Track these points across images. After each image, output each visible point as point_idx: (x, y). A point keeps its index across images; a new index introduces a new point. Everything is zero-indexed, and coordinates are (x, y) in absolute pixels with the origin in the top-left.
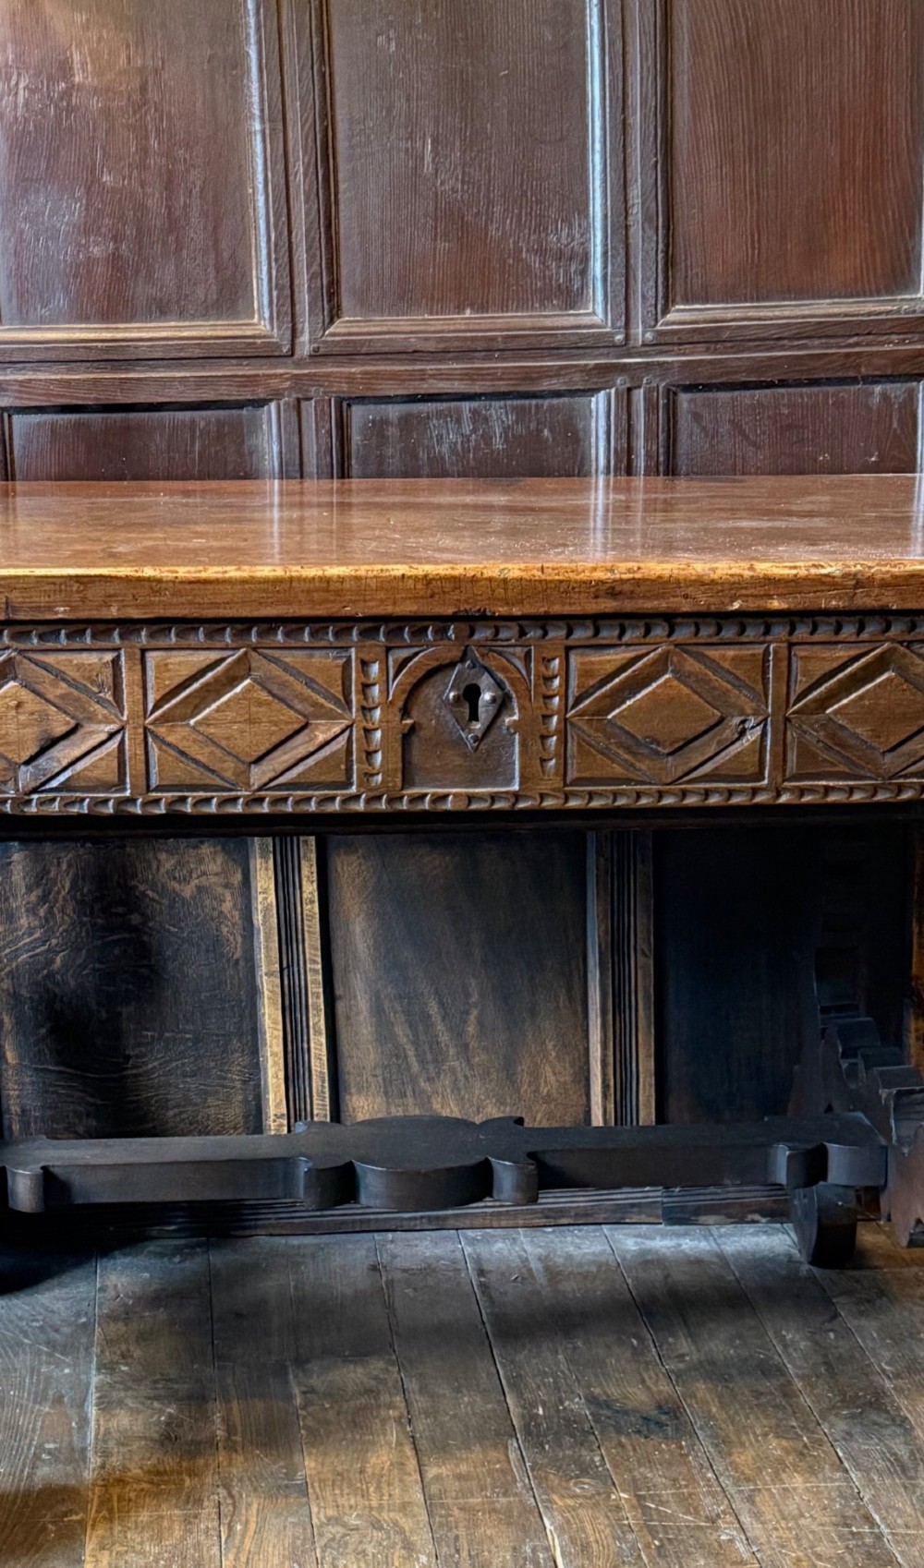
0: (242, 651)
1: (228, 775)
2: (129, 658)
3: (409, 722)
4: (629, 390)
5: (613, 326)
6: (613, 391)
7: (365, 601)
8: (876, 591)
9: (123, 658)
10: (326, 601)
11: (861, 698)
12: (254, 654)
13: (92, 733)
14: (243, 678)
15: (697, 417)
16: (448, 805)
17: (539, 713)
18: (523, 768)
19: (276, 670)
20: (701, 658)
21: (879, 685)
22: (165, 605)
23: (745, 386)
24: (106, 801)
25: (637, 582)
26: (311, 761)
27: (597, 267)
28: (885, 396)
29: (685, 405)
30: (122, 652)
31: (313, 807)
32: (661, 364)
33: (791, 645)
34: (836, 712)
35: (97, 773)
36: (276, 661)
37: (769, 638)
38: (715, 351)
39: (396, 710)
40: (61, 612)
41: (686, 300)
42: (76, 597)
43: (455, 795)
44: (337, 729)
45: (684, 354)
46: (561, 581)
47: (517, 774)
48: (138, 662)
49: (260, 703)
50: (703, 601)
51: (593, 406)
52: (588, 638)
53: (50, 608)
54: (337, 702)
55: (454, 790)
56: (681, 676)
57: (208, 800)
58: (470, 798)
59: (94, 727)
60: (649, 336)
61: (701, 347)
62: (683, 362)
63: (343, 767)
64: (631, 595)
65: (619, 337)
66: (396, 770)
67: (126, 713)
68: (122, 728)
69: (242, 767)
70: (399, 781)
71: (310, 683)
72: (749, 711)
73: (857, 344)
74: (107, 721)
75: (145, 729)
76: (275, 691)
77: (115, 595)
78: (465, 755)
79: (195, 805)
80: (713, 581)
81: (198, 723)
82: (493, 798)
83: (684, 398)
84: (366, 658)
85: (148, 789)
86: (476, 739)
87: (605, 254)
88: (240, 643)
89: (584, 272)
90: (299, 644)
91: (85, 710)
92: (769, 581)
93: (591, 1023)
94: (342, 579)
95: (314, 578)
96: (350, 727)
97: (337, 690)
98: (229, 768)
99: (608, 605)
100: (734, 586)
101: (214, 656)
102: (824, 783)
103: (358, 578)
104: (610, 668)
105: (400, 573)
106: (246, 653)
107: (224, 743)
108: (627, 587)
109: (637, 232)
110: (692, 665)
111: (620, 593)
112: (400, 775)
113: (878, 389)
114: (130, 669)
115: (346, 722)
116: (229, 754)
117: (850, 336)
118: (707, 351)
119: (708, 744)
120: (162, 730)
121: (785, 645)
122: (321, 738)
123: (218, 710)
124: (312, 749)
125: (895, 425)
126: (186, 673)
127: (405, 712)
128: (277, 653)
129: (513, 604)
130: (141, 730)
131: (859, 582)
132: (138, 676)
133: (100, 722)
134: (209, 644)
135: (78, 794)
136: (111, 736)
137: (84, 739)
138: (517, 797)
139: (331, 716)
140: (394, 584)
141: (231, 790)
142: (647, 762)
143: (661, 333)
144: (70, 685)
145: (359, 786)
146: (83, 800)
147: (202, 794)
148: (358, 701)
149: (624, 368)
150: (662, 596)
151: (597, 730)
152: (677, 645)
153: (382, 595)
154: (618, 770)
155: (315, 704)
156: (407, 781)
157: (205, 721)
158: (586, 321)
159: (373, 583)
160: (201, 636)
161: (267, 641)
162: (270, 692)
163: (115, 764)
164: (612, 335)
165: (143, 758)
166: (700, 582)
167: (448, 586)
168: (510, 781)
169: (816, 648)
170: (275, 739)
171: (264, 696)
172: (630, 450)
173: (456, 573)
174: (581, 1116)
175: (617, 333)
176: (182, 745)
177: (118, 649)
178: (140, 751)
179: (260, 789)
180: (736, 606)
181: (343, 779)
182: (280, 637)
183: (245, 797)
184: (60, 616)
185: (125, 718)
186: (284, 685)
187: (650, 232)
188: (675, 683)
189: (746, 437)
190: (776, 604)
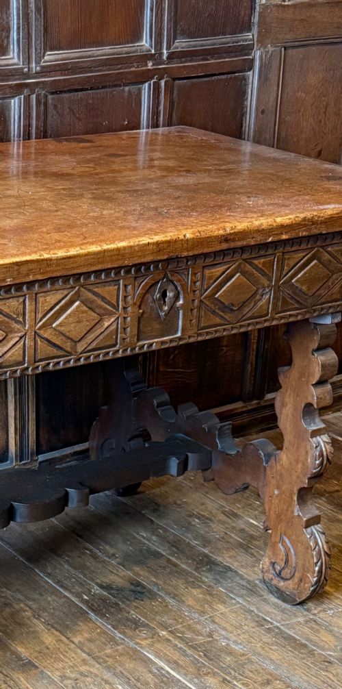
0: (77, 288)
1: (68, 349)
2: (30, 299)
3: (141, 311)
4: (29, 95)
5: (23, 64)
6: (22, 96)
7: (133, 257)
8: (319, 226)
9: (27, 299)
10: (117, 260)
11: (305, 274)
12: (82, 289)
13: (12, 338)
14: (76, 301)
15: (55, 107)
16: (154, 347)
17: (191, 299)
18: (183, 325)
19: (90, 295)
20: (251, 264)
21: (312, 267)
22: (53, 272)
23: (76, 90)
24: (16, 371)
25: (235, 234)
26: (101, 337)
27: (14, 35)
28: (129, 91)
29: (50, 101)
30: (27, 296)
31: (101, 358)
32: (42, 82)
33: (284, 253)
34: (296, 281)
35: (13, 358)
36: (90, 291)
37: (276, 251)
38: (65, 75)
39: (137, 306)
40: (9, 281)
41: (51, 49)
42: (16, 273)
43: (156, 342)
44: (113, 319)
45: (52, 77)
46: (208, 237)
47: (180, 328)
48: (34, 300)
49: (83, 312)
50: (259, 239)
51: (12, 104)
52: (212, 262)
53: (4, 280)
54: (113, 306)
55: (156, 340)
56: (244, 273)
57: (58, 363)
58: (163, 343)
59: (13, 335)
60: (38, 68)
61: (59, 73)
62: (52, 81)
63: (114, 337)
64: (234, 240)
65: (26, 70)
66: (135, 335)
67: (27, 326)
68: (26, 334)
69: (73, 344)
70: (135, 340)
71: (103, 299)
72: (266, 285)
73: (121, 68)
74: (19, 331)
75: (35, 332)
76: (88, 305)
77: (32, 270)
78: (161, 323)
79: (54, 366)
80: (263, 230)
81: (57, 326)
82: (171, 341)
83: (50, 97)
84: (127, 283)
85: (35, 362)
86: (166, 315)
87: (18, 28)
88: (77, 284)
89: (8, 37)
90: (100, 281)
91: (10, 327)
92: (282, 226)
93: (9, 401)
94: (125, 248)
95: (113, 249)
96: (118, 318)
97: (114, 302)
98: (68, 346)
99: (225, 246)
100: (270, 231)
101: (65, 292)
102: (288, 313)
103: (131, 247)
104: (218, 274)
105: (146, 242)
106: (79, 289)
107: (68, 334)
108: (232, 237)
109: (33, 16)
110: (248, 267)
111: (230, 239)
112: (136, 337)
113: (127, 89)
114: (31, 304)
115: (117, 316)
116: (69, 338)
117: (118, 65)
118: (61, 75)
119: (250, 303)
120: (41, 332)
121: (281, 254)
122: (106, 324)
123: (66, 318)
124: (102, 330)
125: (134, 105)
126: (53, 302)
127: (140, 307)
128: (91, 287)
129: (190, 251)
130: (33, 333)
131: (313, 222)
132: (33, 307)
133: (16, 332)
134: (64, 286)
135: (5, 370)
136: (21, 338)
137: (8, 342)
138: (180, 339)
139: (110, 314)
140: (145, 248)
141: (68, 356)
142: (229, 315)
143: (43, 67)
144: (4, 315)
145: (121, 344)
146: (6, 372)
147: (56, 360)
148: (122, 305)
149: (27, 85)
150: (243, 239)
151: (211, 304)
152: (244, 260)
153: (140, 254)
154: (218, 320)
155: (105, 309)
156: (138, 340)
157: (60, 325)
158: (11, 62)
159: (137, 249)
160: (60, 283)
161: (88, 282)
162: (88, 307)
163: (21, 352)
164: (22, 69)
165: (33, 347)
166: (259, 231)
167: (165, 246)
168: (176, 332)
169: (292, 253)
170: (88, 328)
171: (85, 308)
172: (30, 125)
173: (168, 238)
174: (5, 444)
175: (25, 68)
176: (49, 338)
177: (25, 295)
178: (32, 344)
179: (80, 354)
180: (270, 239)
181: (114, 342)
182: (92, 278)
183: (74, 358)
184: (9, 283)
185: (27, 328)
186: (93, 302)
187: (38, 17)
188: (242, 277)
189: (75, 115)
190: (284, 237)
